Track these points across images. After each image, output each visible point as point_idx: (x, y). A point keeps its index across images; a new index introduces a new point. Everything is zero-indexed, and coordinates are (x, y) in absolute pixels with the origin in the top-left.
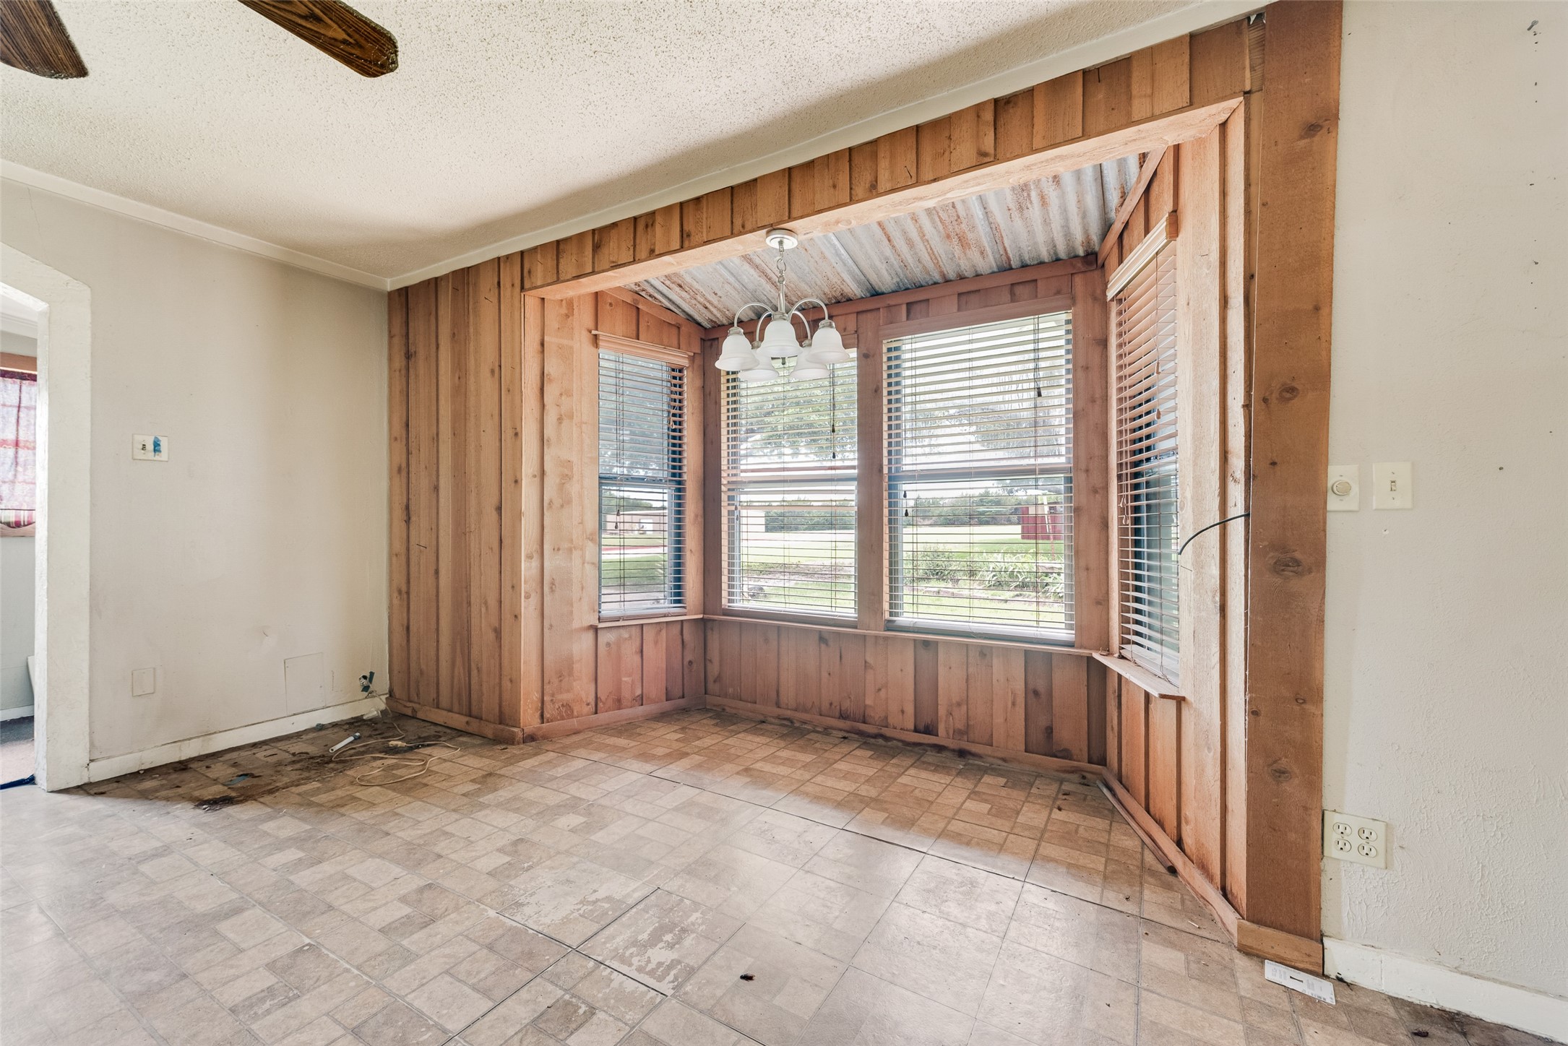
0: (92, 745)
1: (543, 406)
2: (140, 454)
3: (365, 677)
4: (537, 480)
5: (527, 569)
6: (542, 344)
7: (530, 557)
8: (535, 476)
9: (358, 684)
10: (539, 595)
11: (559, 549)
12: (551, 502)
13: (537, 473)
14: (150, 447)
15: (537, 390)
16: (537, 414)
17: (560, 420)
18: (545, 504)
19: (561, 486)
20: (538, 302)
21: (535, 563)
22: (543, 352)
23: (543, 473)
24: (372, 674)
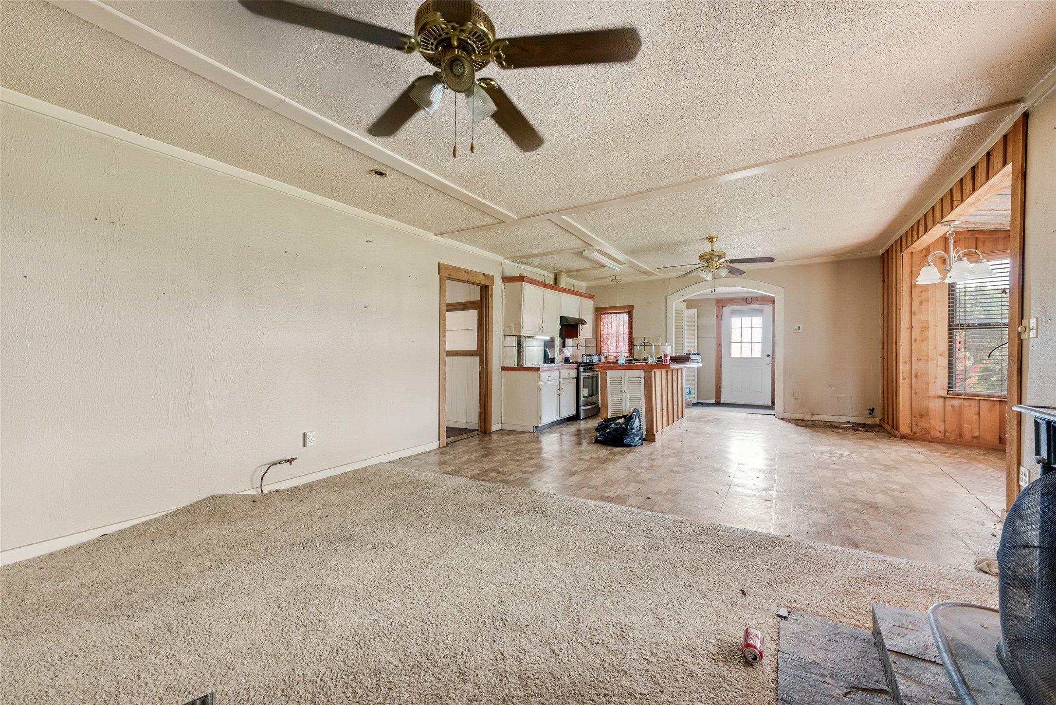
0: (784, 409)
1: (912, 299)
2: (795, 331)
3: (870, 409)
4: (909, 330)
5: (903, 368)
6: (912, 272)
7: (905, 363)
8: (908, 329)
9: (867, 411)
10: (910, 379)
11: (920, 360)
12: (915, 340)
13: (909, 326)
14: (797, 328)
15: (909, 293)
16: (909, 302)
17: (921, 303)
18: (913, 340)
19: (922, 332)
20: (909, 255)
21: (908, 365)
22: (912, 275)
23: (912, 327)
24: (873, 409)
